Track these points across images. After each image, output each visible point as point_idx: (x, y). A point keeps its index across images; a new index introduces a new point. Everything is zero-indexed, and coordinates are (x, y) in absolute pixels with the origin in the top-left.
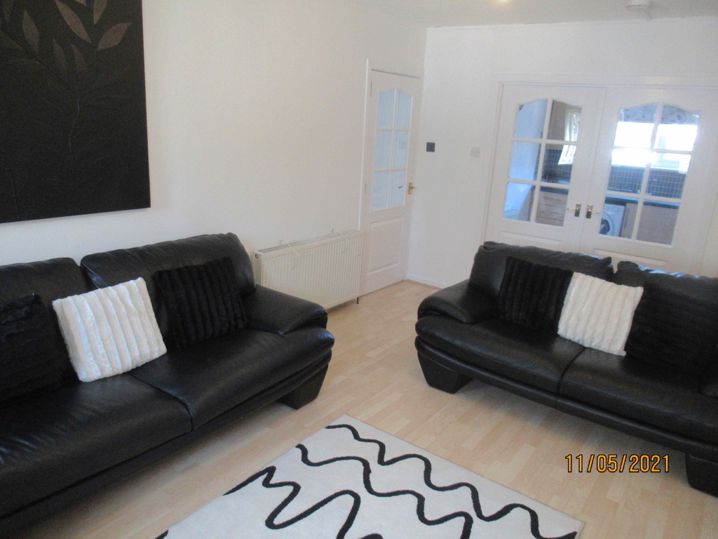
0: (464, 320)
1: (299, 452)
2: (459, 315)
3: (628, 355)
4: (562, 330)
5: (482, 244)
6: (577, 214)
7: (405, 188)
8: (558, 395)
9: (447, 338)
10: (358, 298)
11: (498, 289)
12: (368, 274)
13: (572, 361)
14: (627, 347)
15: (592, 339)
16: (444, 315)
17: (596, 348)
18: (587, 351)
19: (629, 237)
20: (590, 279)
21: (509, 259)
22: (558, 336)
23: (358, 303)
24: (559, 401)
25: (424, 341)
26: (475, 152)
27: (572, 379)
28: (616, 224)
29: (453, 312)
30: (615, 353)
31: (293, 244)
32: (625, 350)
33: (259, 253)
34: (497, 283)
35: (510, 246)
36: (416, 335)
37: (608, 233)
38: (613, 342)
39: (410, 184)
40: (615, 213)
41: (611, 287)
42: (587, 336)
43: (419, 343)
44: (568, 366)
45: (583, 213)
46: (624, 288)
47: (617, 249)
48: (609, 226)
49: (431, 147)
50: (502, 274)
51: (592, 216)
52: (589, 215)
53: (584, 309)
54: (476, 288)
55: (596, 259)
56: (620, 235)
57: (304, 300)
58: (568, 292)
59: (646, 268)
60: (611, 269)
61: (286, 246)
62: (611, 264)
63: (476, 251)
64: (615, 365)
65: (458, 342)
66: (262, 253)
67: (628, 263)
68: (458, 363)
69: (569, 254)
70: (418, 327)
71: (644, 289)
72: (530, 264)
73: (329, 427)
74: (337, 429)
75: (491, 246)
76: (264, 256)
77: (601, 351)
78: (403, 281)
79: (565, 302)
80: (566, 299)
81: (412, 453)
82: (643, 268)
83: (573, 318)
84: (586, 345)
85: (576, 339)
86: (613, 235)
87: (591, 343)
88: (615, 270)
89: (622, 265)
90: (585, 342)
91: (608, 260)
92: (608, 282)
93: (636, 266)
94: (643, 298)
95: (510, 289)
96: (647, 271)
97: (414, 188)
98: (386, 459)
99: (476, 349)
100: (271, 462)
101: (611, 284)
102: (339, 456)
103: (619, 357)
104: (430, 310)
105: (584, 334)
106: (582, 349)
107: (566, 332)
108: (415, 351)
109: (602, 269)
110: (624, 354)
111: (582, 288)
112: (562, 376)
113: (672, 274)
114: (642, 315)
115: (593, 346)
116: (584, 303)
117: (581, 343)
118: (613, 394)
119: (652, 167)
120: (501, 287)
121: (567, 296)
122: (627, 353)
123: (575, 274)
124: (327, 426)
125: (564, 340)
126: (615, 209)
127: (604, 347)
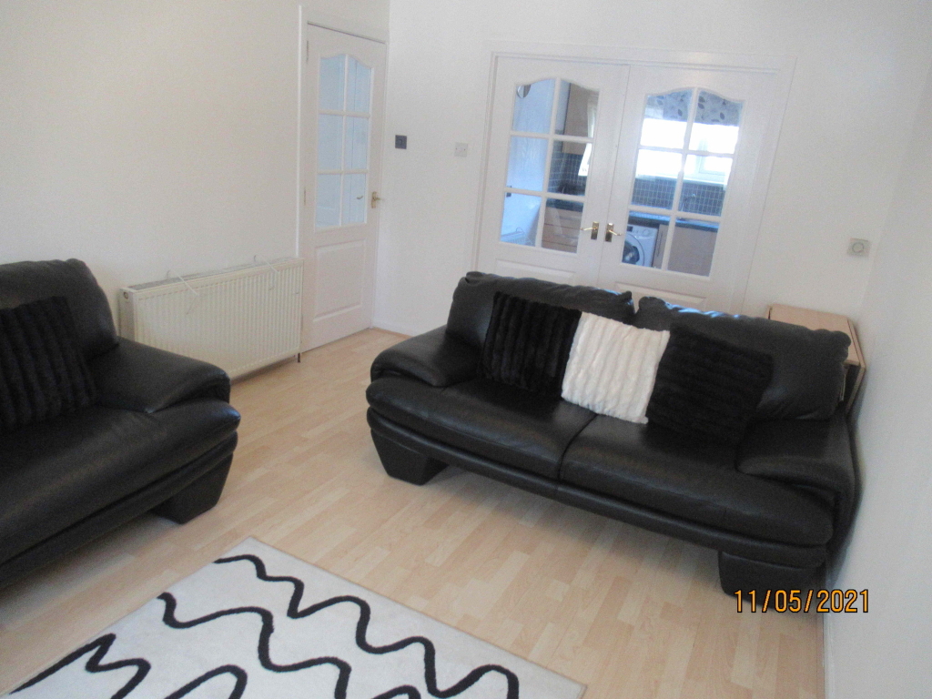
0: (434, 382)
1: (162, 605)
2: (428, 376)
3: (650, 423)
4: (566, 393)
5: (465, 275)
6: (594, 236)
7: (367, 198)
8: (559, 481)
9: (409, 409)
10: (299, 355)
11: (484, 337)
12: (316, 320)
13: (577, 435)
14: (650, 411)
15: (605, 402)
16: (407, 375)
17: (610, 414)
18: (598, 419)
19: (659, 267)
20: (602, 321)
21: (498, 295)
22: (562, 399)
23: (299, 361)
24: (560, 489)
25: (381, 414)
26: (461, 151)
27: (576, 458)
28: (646, 251)
29: (417, 371)
30: (634, 421)
31: (187, 277)
32: (647, 415)
33: (128, 290)
34: (483, 329)
35: (501, 278)
36: (367, 405)
37: (638, 263)
38: (631, 405)
39: (374, 193)
40: (643, 237)
41: (630, 332)
42: (598, 399)
43: (372, 417)
44: (572, 440)
45: (602, 235)
46: (646, 332)
47: (639, 282)
48: (638, 255)
49: (401, 142)
50: (489, 316)
51: (613, 239)
52: (608, 237)
53: (595, 362)
54: (456, 336)
55: (612, 294)
56: (652, 265)
57: (192, 360)
58: (575, 339)
59: (675, 306)
60: (631, 308)
61: (178, 279)
62: (632, 301)
63: (455, 285)
64: (634, 437)
65: (424, 414)
66: (132, 291)
67: (653, 299)
68: (426, 443)
69: (578, 288)
70: (370, 394)
71: (671, 333)
72: (524, 302)
73: (220, 561)
74: (233, 563)
75: (475, 279)
76: (137, 296)
77: (617, 419)
78: (368, 329)
79: (571, 353)
80: (572, 349)
81: (344, 594)
82: (671, 306)
83: (580, 375)
84: (598, 411)
85: (585, 404)
86: (643, 265)
87: (604, 408)
88: (636, 308)
89: (645, 301)
90: (597, 407)
91: (628, 296)
92: (626, 325)
93: (662, 302)
94: (669, 345)
95: (498, 336)
96: (677, 309)
97: (378, 199)
98: (302, 606)
99: (447, 422)
100: (109, 626)
101: (629, 327)
102: (226, 608)
103: (639, 425)
104: (388, 369)
105: (595, 397)
106: (592, 416)
107: (572, 394)
108: (368, 429)
109: (619, 308)
110: (645, 421)
111: (592, 332)
112: (563, 456)
113: (707, 313)
114: (668, 369)
115: (606, 412)
116: (595, 355)
117: (591, 408)
118: (627, 477)
119: (685, 178)
120: (487, 335)
121: (573, 345)
122: (650, 420)
123: (584, 314)
124: (217, 558)
125: (570, 404)
126: (646, 233)
127: (620, 413)
